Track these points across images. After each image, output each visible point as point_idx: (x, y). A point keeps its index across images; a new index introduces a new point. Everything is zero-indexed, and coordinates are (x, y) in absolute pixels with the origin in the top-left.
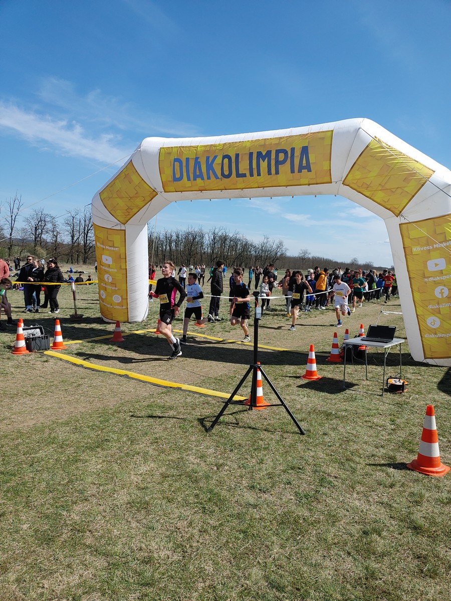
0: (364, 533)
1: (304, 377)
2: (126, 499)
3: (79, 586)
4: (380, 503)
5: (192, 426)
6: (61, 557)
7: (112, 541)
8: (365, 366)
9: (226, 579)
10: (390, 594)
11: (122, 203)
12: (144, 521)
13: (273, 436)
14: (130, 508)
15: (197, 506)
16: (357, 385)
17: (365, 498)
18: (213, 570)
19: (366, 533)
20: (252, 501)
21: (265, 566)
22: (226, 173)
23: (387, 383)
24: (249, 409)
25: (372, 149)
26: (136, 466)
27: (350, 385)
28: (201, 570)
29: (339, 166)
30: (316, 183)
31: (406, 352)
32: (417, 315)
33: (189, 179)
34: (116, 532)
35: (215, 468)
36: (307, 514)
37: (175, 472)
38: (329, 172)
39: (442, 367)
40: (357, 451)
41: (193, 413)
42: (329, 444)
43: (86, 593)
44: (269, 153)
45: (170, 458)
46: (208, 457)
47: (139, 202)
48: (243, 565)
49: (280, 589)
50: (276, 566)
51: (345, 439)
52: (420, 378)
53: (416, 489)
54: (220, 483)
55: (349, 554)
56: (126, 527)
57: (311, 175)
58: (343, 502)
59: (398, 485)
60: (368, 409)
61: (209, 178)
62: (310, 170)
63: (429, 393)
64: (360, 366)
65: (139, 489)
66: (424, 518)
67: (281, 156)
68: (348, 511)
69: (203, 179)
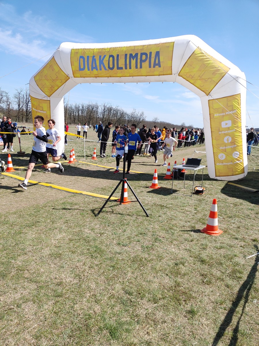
0: (176, 265)
1: (151, 187)
2: (48, 252)
3: (21, 299)
4: (185, 249)
5: (88, 214)
6: (11, 285)
7: (40, 275)
8: (184, 181)
9: (102, 291)
10: (186, 293)
11: (48, 83)
12: (59, 264)
13: (131, 218)
14: (51, 257)
15: (88, 255)
16: (179, 191)
17: (178, 247)
18: (95, 287)
19: (176, 264)
20: (118, 251)
21: (123, 283)
22: (111, 66)
23: (195, 190)
24: (120, 204)
25: (196, 54)
26: (55, 235)
27: (175, 191)
28: (89, 287)
29: (177, 64)
30: (163, 74)
31: (207, 173)
32: (214, 153)
33: (89, 70)
34: (42, 270)
35: (99, 235)
36: (147, 256)
37: (77, 238)
38: (171, 68)
39: (224, 181)
40: (176, 224)
41: (88, 206)
42: (161, 221)
43: (24, 302)
44: (137, 55)
45: (74, 230)
46: (96, 229)
47: (58, 83)
48: (111, 283)
49: (130, 294)
50: (129, 283)
51: (170, 218)
52: (212, 187)
53: (204, 242)
54: (102, 243)
55: (167, 275)
56: (48, 267)
57: (161, 69)
58: (166, 250)
59: (195, 240)
60: (183, 203)
61: (101, 69)
62: (160, 66)
63: (216, 194)
64: (181, 181)
65: (56, 247)
66: (207, 256)
67: (144, 57)
68: (168, 254)
69: (97, 70)
